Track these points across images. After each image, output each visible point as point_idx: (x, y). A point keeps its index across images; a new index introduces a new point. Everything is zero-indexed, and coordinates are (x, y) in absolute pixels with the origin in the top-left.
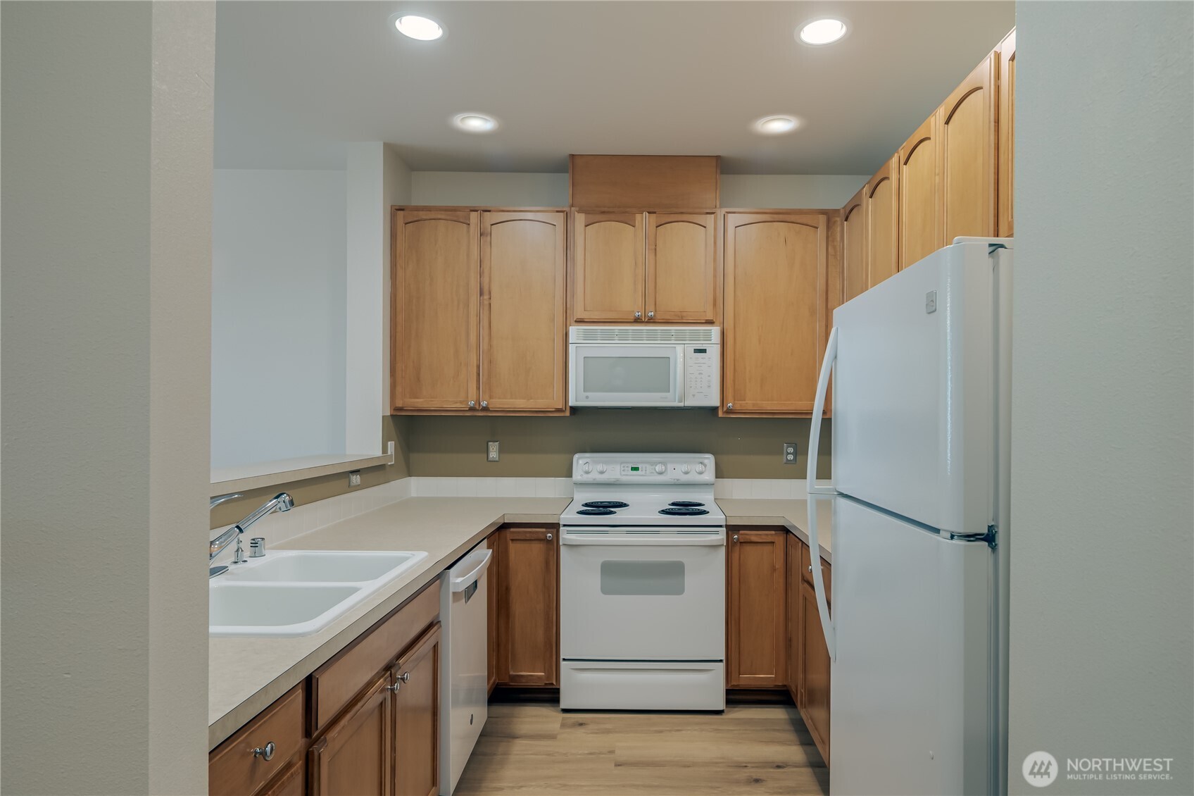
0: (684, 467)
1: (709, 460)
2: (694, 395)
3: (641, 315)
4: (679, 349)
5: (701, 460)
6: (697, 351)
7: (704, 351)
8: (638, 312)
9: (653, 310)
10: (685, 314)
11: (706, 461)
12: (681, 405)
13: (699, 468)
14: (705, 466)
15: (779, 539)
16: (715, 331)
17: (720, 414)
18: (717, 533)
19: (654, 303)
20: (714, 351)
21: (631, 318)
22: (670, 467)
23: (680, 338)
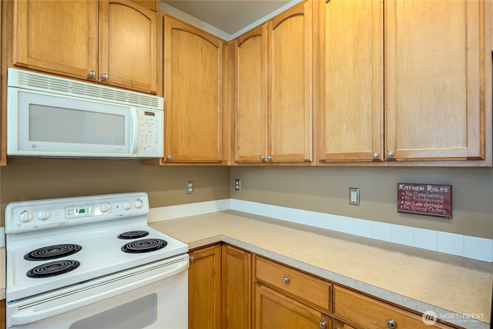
0: (126, 205)
1: (144, 197)
2: (145, 149)
3: (95, 76)
4: (133, 110)
5: (138, 198)
6: (147, 113)
7: (153, 114)
8: (93, 71)
9: (107, 73)
10: (134, 83)
11: (142, 198)
12: (135, 156)
13: (138, 204)
14: (142, 201)
15: (217, 250)
16: (160, 101)
17: (161, 163)
18: (182, 259)
19: (107, 67)
20: (160, 116)
21: (85, 76)
22: (114, 205)
23: (133, 101)
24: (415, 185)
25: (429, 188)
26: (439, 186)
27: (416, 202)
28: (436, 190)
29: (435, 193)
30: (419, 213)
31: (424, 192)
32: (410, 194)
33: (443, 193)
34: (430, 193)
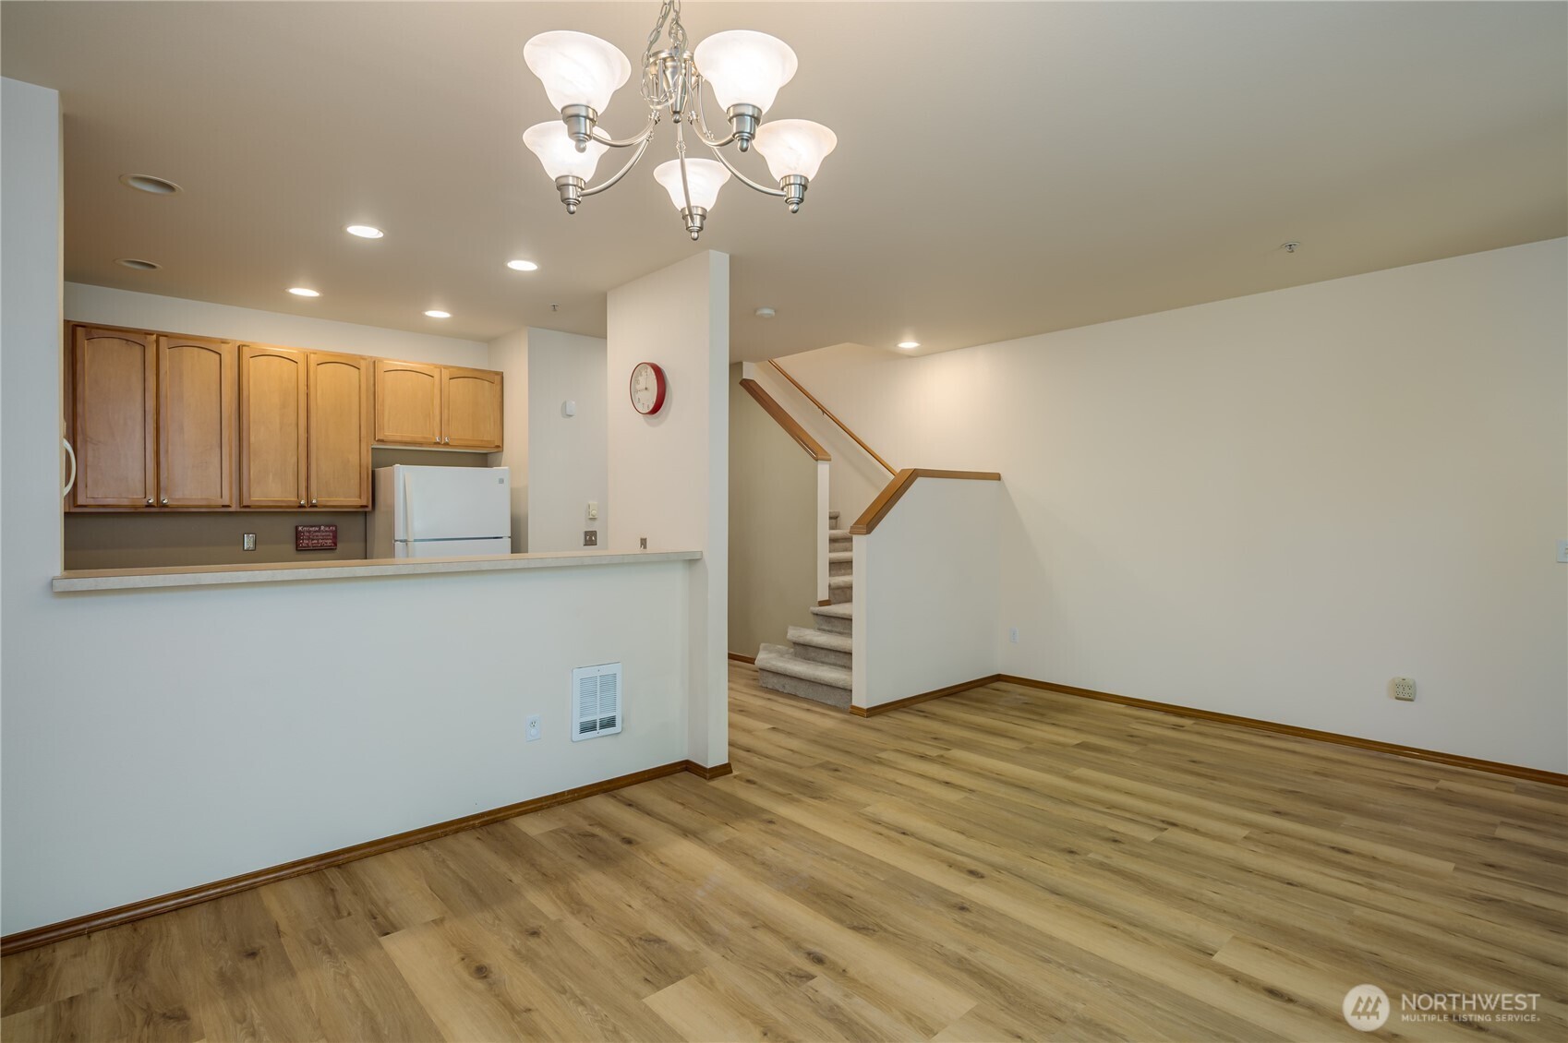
24: (312, 527)
25: (322, 528)
26: (329, 526)
27: (313, 540)
28: (327, 529)
29: (326, 531)
30: (315, 549)
31: (319, 531)
32: (308, 534)
33: (332, 531)
34: (323, 532)
